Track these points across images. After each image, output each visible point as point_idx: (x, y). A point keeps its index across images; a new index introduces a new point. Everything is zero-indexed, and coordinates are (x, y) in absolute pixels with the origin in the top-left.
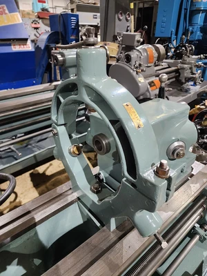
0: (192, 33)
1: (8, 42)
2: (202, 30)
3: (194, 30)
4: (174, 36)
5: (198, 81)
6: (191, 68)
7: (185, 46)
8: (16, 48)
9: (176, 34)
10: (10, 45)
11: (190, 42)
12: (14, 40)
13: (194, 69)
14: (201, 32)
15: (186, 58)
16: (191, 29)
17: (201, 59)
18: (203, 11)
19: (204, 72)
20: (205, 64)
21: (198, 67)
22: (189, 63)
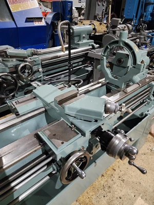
0: (145, 16)
1: (32, 20)
2: (152, 15)
3: (147, 15)
4: (135, 18)
5: (148, 45)
6: (144, 38)
7: (141, 25)
8: (37, 24)
9: (136, 17)
10: (33, 22)
11: (144, 22)
12: (35, 18)
13: (146, 38)
14: (151, 16)
15: (142, 32)
16: (145, 14)
17: (150, 32)
18: (153, 4)
19: (151, 40)
20: (152, 35)
21: (148, 37)
22: (144, 35)
